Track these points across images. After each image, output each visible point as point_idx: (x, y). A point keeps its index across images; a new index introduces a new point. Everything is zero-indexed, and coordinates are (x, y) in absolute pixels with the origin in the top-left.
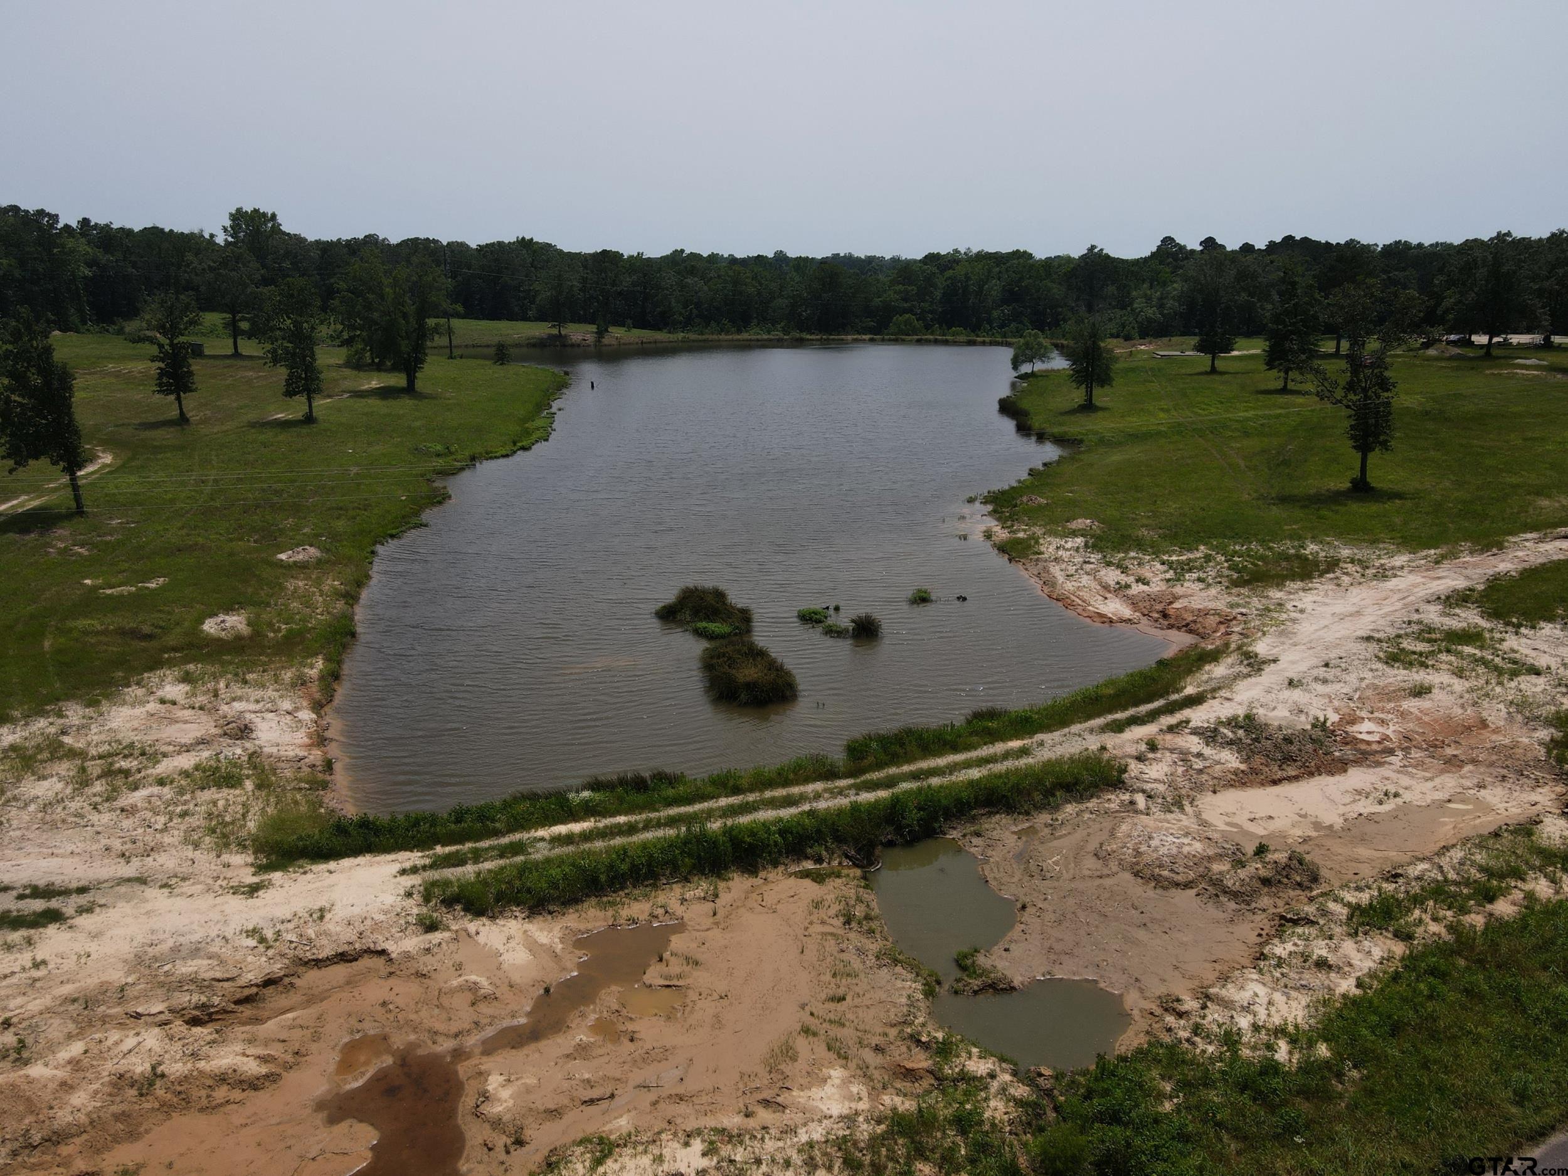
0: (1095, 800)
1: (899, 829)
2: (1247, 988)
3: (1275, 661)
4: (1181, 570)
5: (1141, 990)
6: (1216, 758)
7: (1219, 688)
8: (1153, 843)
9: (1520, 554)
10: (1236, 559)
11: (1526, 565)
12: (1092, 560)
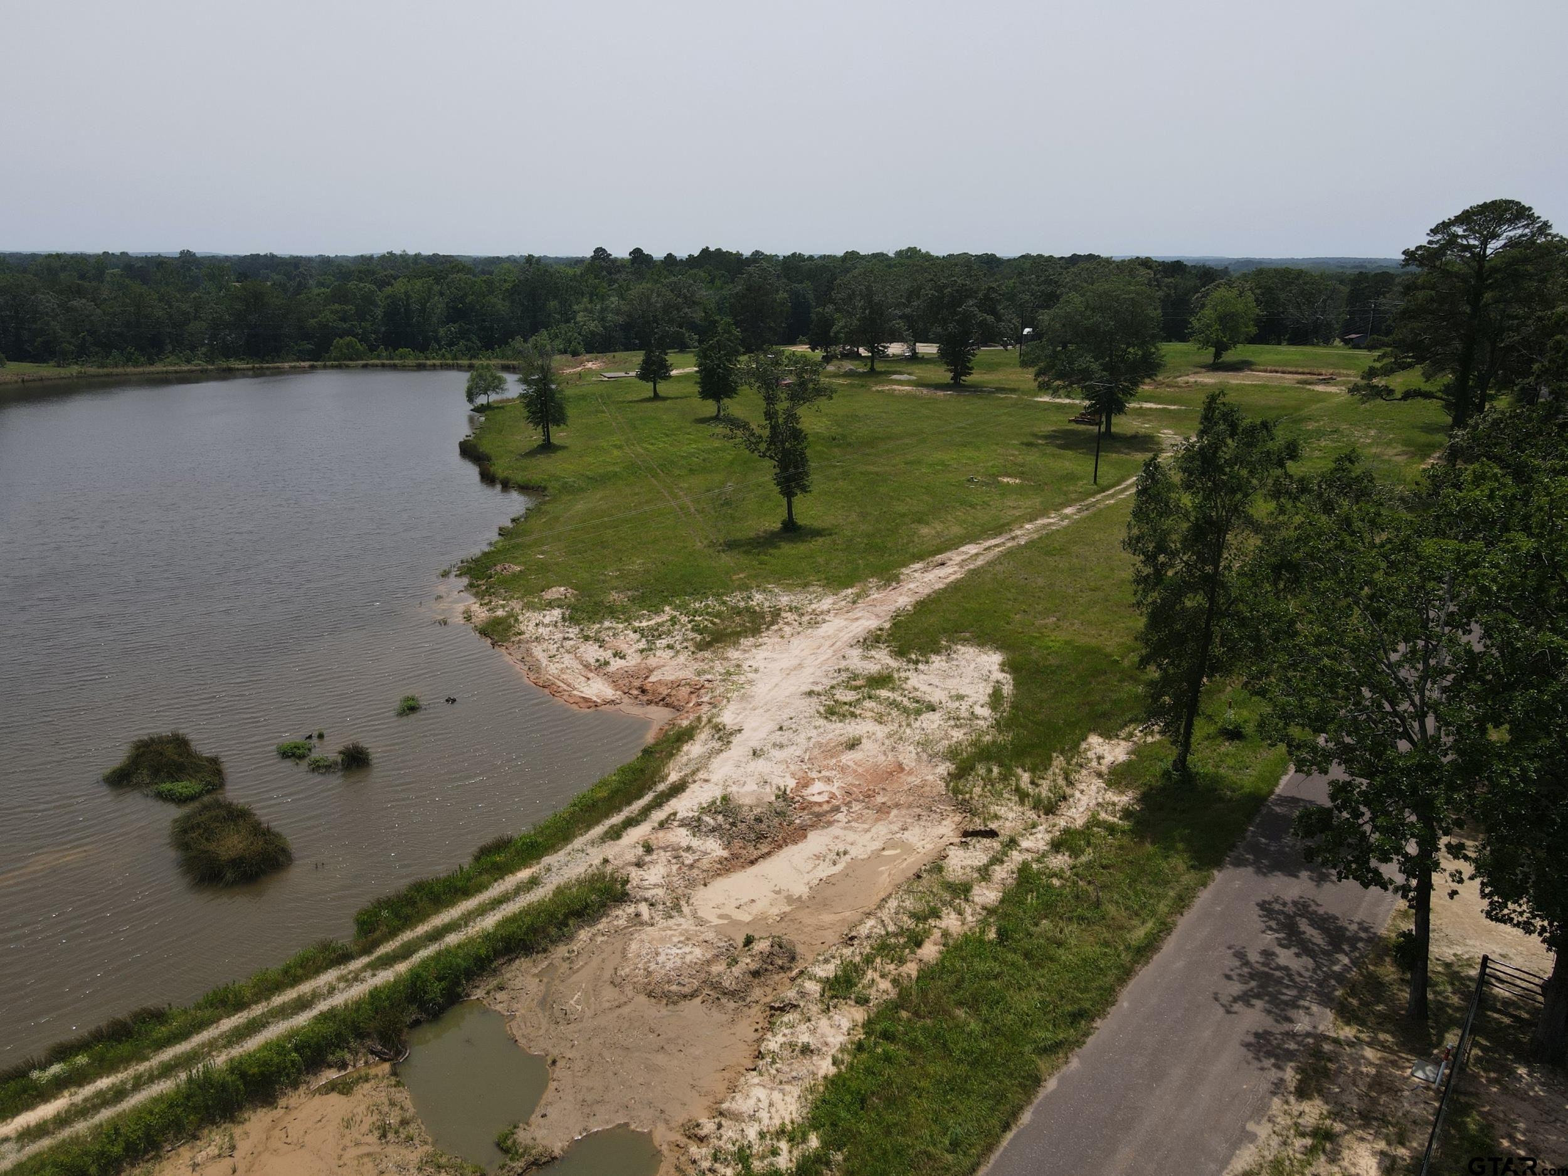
0: (604, 920)
1: (422, 1006)
2: (752, 1094)
3: (740, 731)
4: (652, 635)
5: (666, 1122)
6: (703, 848)
7: (698, 770)
8: (661, 959)
9: (912, 586)
10: (697, 618)
11: (917, 598)
12: (571, 636)
